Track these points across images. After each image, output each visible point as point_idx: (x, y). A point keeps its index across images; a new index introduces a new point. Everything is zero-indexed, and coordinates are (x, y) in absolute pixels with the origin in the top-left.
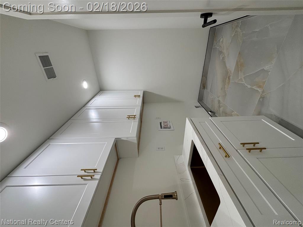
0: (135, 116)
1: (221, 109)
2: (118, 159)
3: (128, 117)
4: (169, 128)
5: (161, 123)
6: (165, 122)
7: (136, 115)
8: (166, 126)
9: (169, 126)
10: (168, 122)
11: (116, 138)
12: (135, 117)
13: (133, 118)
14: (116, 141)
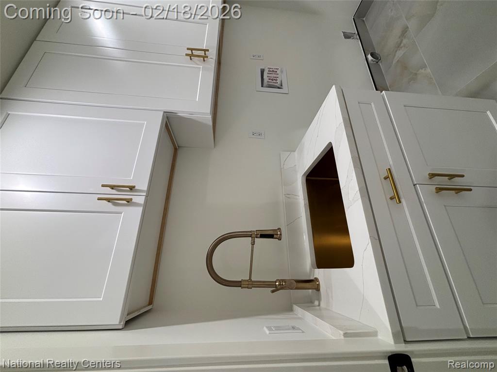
0: (205, 51)
1: (400, 54)
2: (176, 150)
3: (189, 52)
4: (279, 88)
5: (262, 72)
6: (273, 71)
7: (208, 50)
8: (272, 80)
9: (279, 81)
10: (278, 72)
11: (165, 112)
12: (207, 57)
13: (202, 59)
14: (167, 117)
